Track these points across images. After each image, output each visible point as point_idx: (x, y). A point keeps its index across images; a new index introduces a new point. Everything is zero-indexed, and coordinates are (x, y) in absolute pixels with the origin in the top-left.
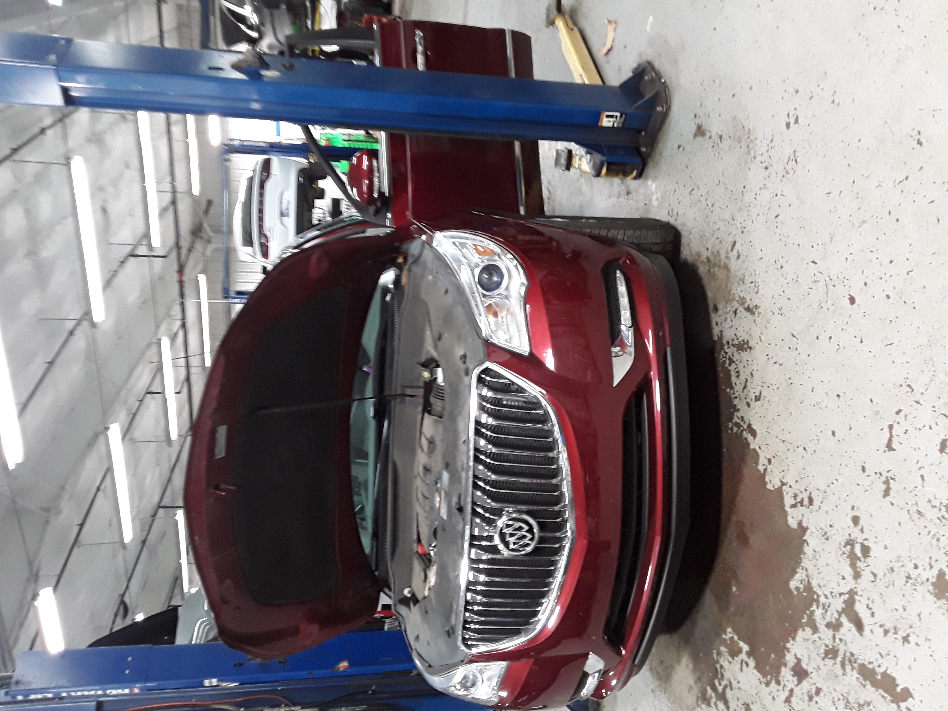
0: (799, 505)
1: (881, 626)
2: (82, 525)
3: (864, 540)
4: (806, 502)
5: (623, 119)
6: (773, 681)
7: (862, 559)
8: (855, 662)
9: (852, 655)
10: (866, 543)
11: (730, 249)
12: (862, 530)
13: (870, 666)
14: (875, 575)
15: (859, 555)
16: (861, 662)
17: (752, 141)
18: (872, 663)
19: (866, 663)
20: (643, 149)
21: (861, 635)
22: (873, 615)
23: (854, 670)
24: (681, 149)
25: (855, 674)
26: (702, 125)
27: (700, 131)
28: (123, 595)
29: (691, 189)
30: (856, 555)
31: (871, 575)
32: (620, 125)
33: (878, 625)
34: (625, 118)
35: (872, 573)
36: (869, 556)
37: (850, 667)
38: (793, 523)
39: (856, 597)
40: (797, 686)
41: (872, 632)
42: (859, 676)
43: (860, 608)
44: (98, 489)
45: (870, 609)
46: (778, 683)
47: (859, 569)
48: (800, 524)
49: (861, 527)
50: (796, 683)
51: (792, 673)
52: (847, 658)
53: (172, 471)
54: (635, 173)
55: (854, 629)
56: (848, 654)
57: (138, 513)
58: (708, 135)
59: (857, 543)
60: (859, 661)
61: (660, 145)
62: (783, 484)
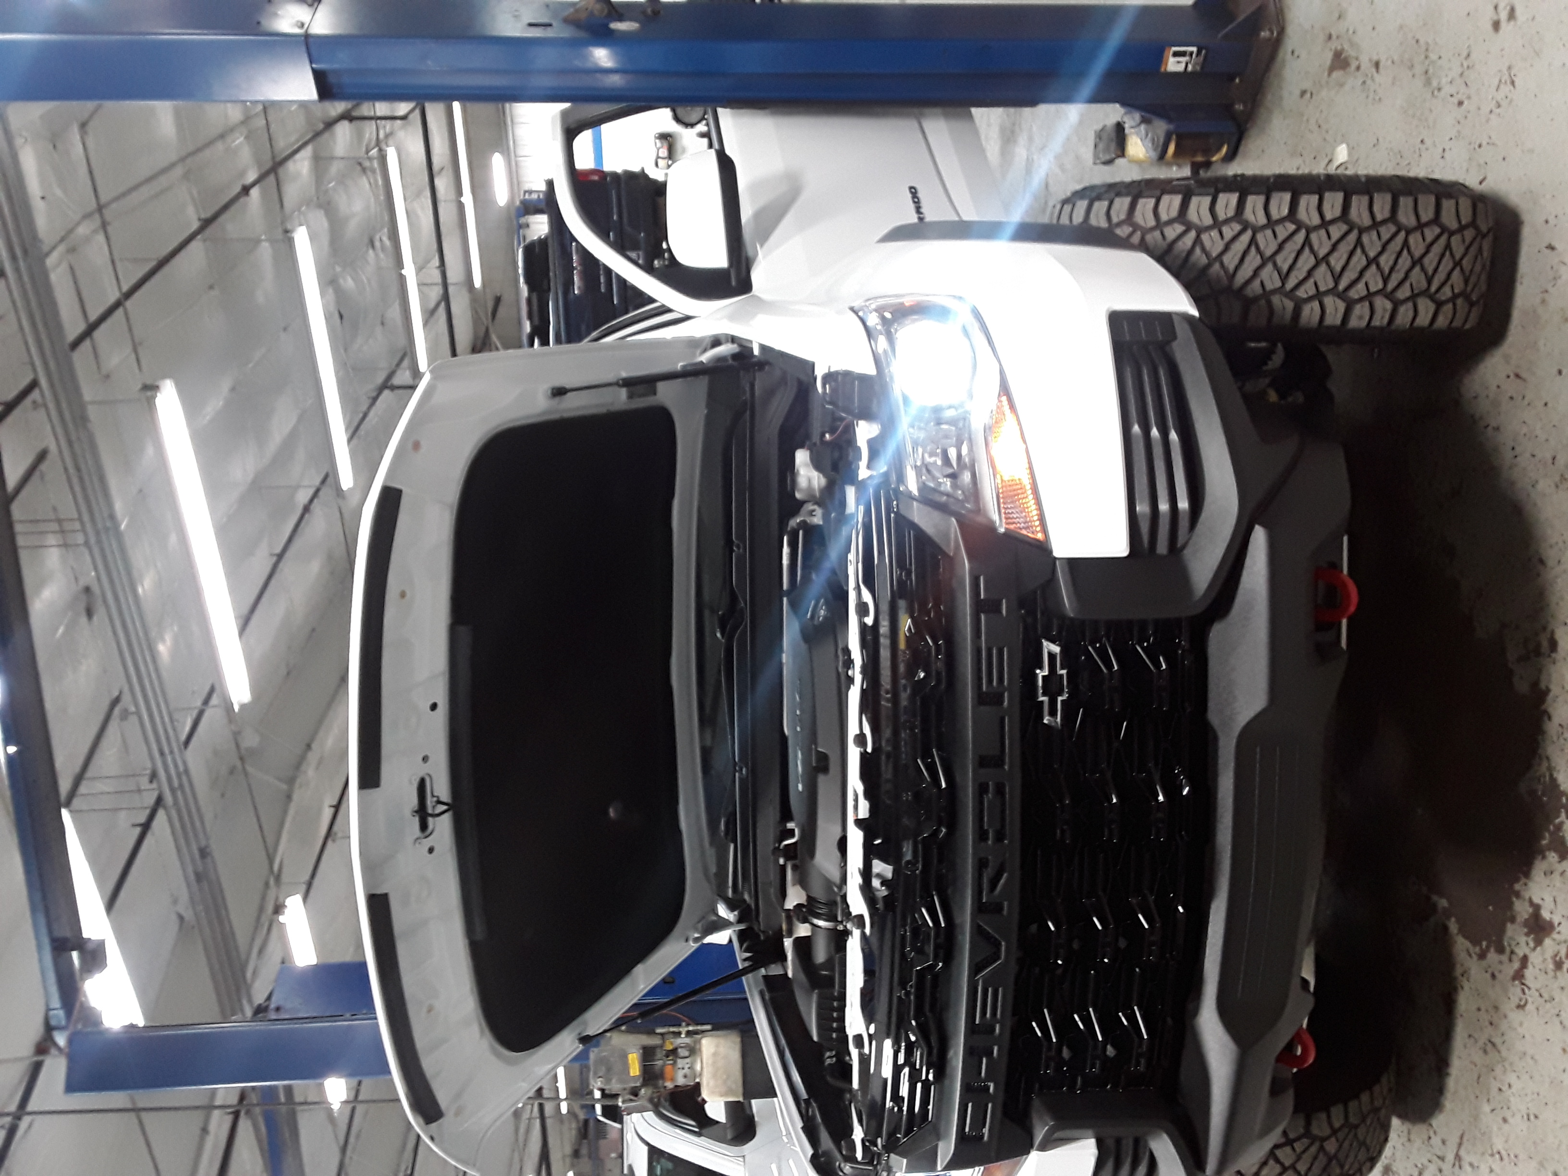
5: (1201, 58)
6: (1492, 950)
17: (1433, 62)
20: (1239, 107)
26: (1343, 49)
27: (1340, 62)
32: (1198, 68)
38: (1521, 687)
40: (1534, 949)
46: (1501, 950)
48: (1533, 686)
50: (1532, 944)
51: (1526, 930)
58: (1354, 65)
62: (1504, 625)
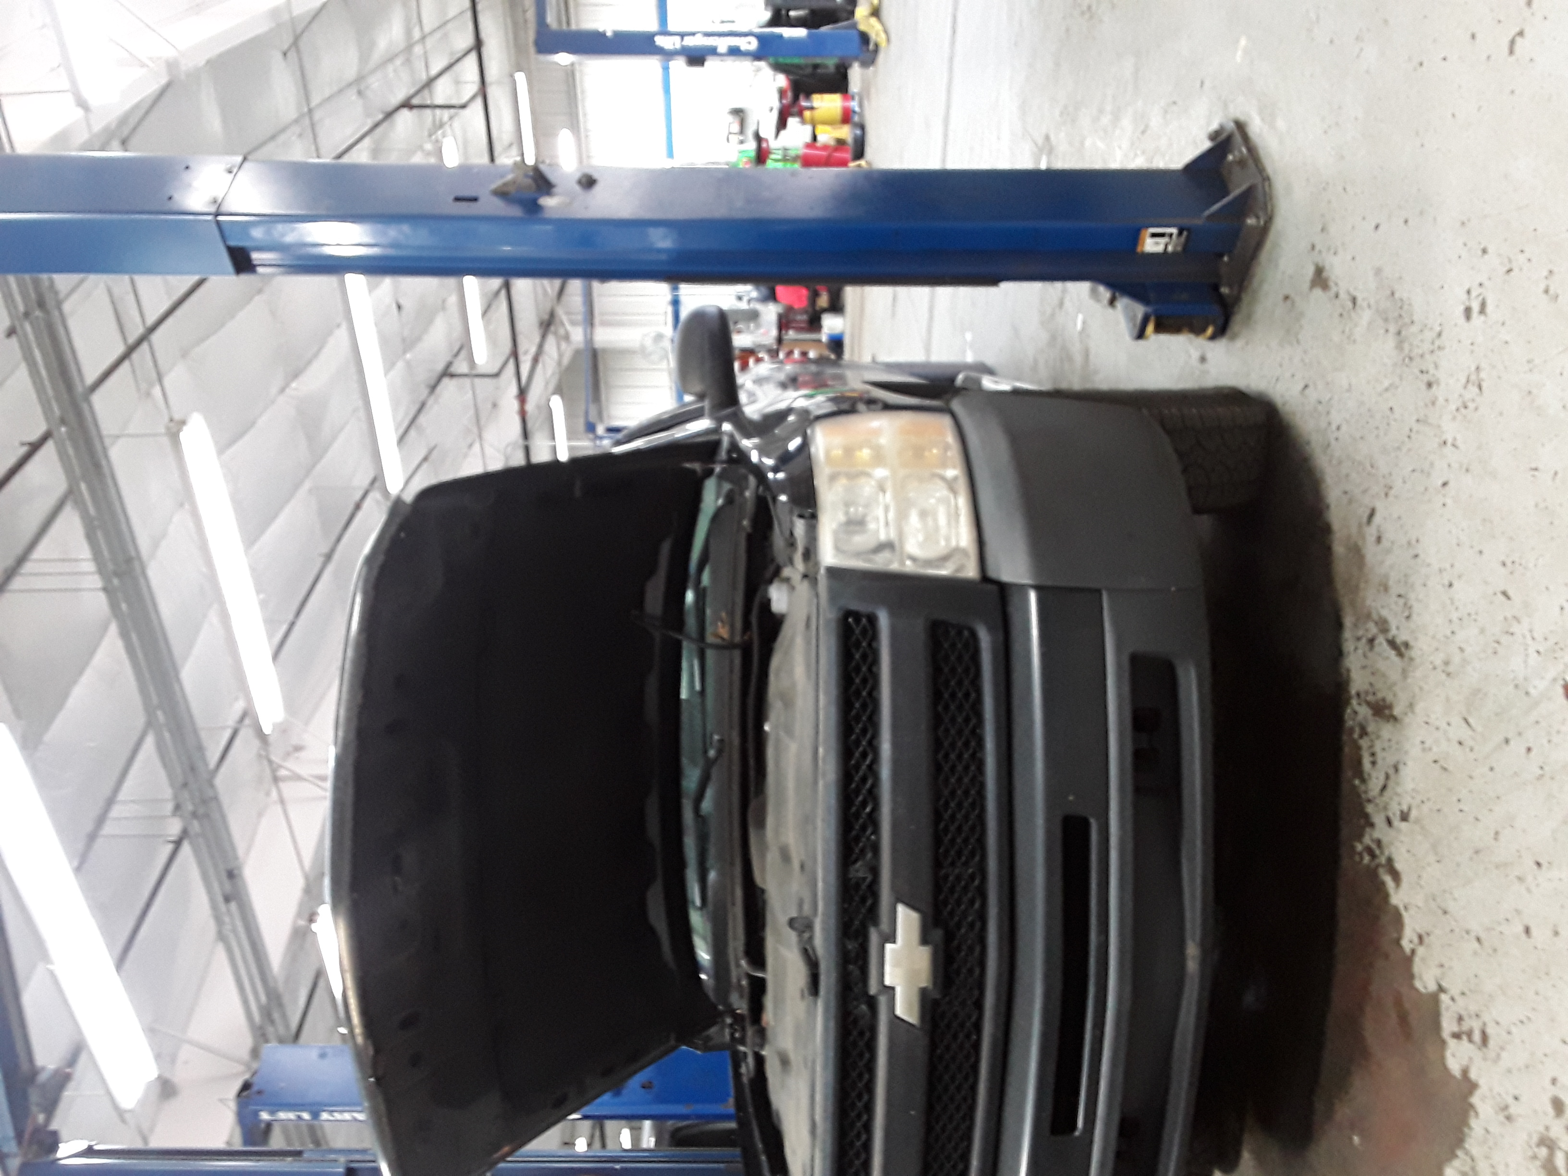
0: (1465, 1037)
4: (1477, 1036)
5: (1183, 239)
11: (1365, 520)
17: (1406, 324)
20: (1225, 290)
24: (1289, 302)
26: (1323, 268)
27: (1320, 279)
32: (1179, 249)
34: (1188, 236)
38: (1454, 1065)
48: (1465, 1072)
49: (1566, 1122)
54: (1210, 331)
58: (1334, 289)
59: (1560, 1148)
62: (1441, 989)
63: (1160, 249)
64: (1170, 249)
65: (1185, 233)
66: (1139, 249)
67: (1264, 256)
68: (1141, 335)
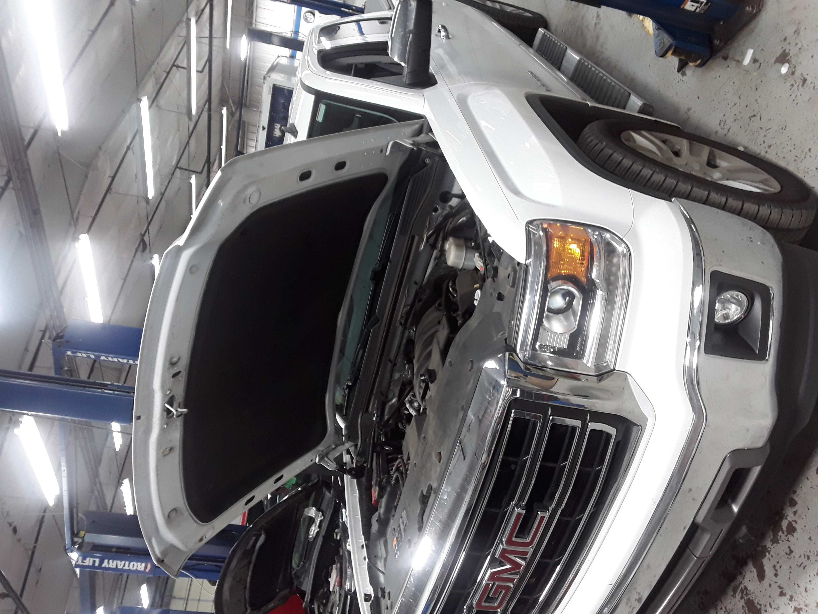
1: (780, 587)
2: (113, 178)
3: (793, 521)
7: (785, 533)
8: (747, 595)
9: (746, 588)
10: (794, 523)
12: (795, 513)
13: (759, 607)
14: (791, 551)
15: (784, 528)
16: (751, 598)
18: (761, 605)
19: (756, 602)
21: (760, 582)
22: (776, 575)
23: (743, 600)
24: (757, 65)
25: (742, 603)
28: (143, 236)
29: (752, 114)
30: (781, 526)
31: (788, 550)
33: (778, 584)
34: (710, 6)
35: (789, 547)
36: (793, 535)
37: (740, 595)
39: (767, 554)
41: (770, 585)
42: (745, 605)
43: (767, 564)
44: (128, 148)
45: (776, 570)
47: (779, 537)
49: (795, 510)
52: (740, 588)
53: (190, 137)
54: (698, 62)
55: (755, 573)
56: (742, 586)
57: (159, 170)
59: (786, 519)
60: (749, 596)
61: (735, 45)
63: (693, 9)
64: (698, 10)
65: (710, 4)
66: (682, 7)
67: (746, 30)
68: (663, 55)
